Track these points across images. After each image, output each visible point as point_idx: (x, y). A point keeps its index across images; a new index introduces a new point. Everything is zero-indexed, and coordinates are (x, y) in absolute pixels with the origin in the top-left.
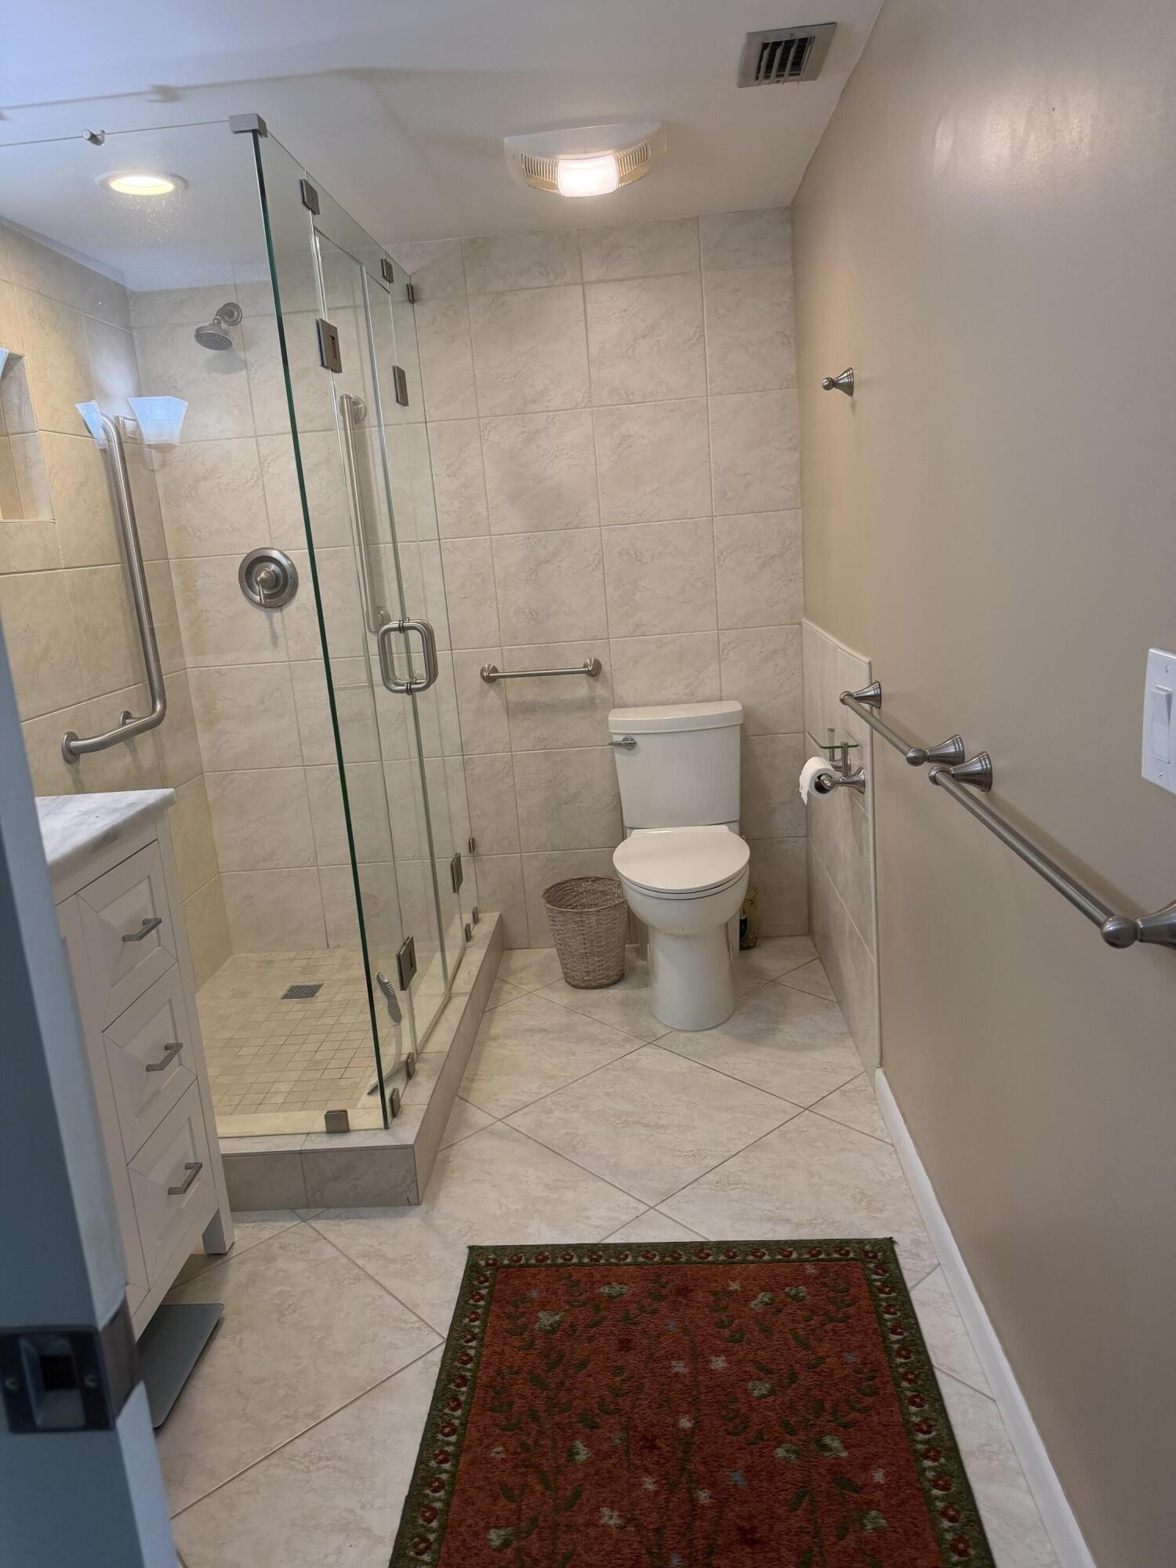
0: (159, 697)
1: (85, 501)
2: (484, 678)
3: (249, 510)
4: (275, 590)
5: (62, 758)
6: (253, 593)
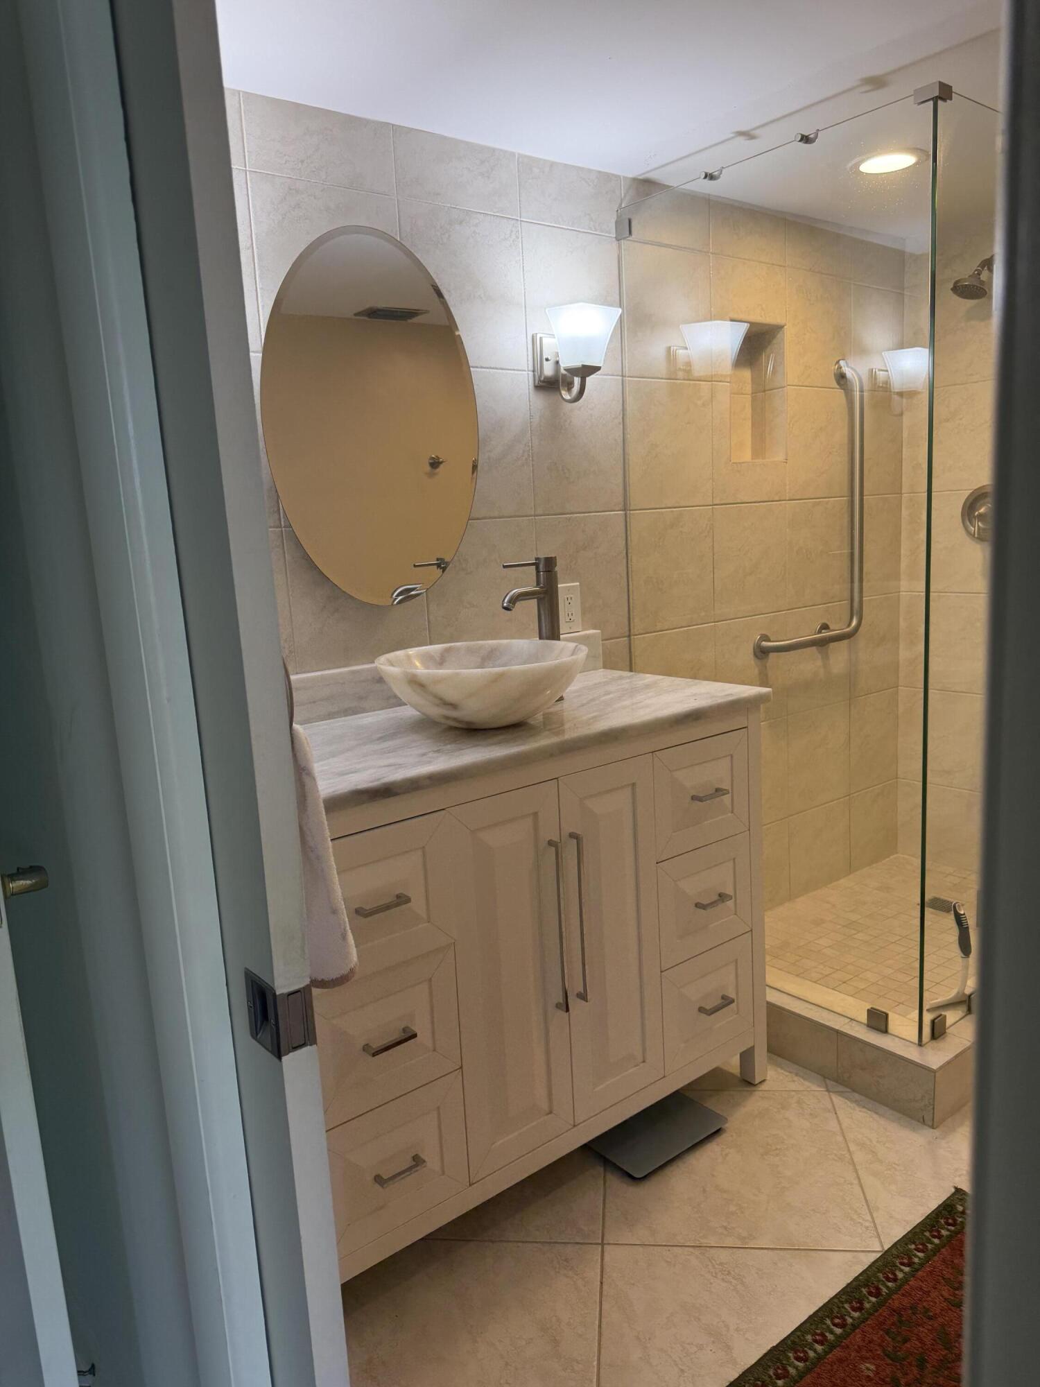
0: (857, 614)
1: (821, 443)
5: (753, 653)
6: (972, 525)
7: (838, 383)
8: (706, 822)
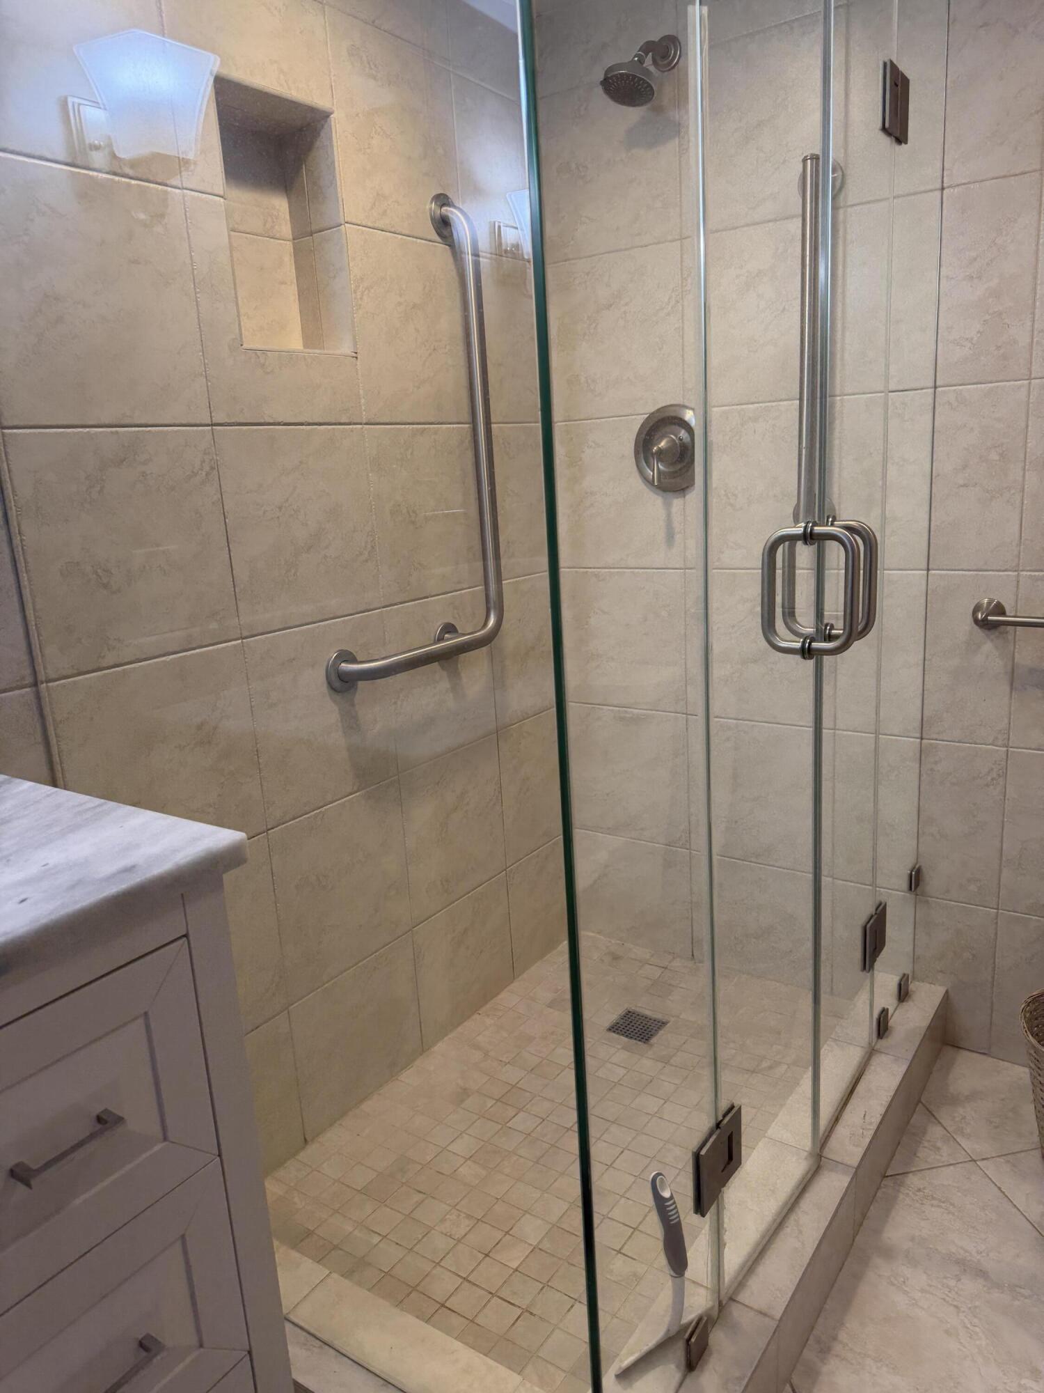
0: (495, 608)
1: (417, 330)
2: (976, 621)
3: (660, 349)
4: (679, 466)
5: (325, 685)
6: (649, 466)
7: (440, 234)
8: (78, 1202)
